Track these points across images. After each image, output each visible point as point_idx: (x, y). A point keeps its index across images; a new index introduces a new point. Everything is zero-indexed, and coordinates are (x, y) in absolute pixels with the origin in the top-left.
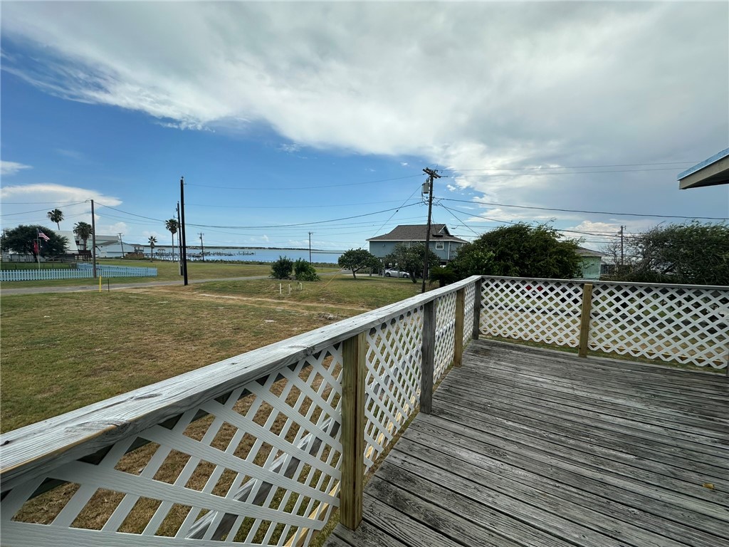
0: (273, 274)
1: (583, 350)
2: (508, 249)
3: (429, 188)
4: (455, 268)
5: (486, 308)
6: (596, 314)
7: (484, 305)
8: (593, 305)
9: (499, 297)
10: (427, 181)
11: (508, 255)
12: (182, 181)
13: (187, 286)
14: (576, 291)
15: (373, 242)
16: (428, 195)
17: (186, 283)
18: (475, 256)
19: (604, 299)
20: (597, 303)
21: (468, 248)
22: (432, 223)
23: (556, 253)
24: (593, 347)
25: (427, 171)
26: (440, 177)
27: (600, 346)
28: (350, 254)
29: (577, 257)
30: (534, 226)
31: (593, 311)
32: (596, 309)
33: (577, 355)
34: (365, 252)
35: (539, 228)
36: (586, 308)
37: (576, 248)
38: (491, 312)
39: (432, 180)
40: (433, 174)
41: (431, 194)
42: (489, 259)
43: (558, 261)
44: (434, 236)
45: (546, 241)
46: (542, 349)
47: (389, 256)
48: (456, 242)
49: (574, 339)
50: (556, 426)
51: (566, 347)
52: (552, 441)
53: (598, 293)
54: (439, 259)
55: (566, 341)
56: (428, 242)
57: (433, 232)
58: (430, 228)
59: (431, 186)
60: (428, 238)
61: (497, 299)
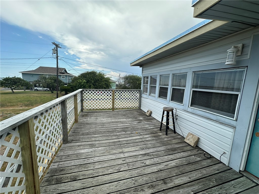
1: (113, 109)
2: (90, 79)
3: (56, 51)
4: (71, 86)
5: (85, 100)
6: (115, 99)
7: (84, 99)
8: (115, 96)
9: (89, 96)
10: (55, 48)
11: (90, 81)
14: (111, 93)
15: (24, 74)
16: (56, 55)
18: (79, 81)
19: (117, 94)
20: (116, 95)
21: (75, 79)
22: (59, 67)
23: (104, 81)
24: (115, 107)
25: (54, 43)
26: (61, 48)
27: (117, 107)
29: (110, 82)
30: (98, 72)
31: (115, 98)
32: (115, 97)
33: (112, 110)
34: (19, 79)
35: (100, 73)
36: (113, 97)
37: (110, 79)
38: (87, 101)
39: (57, 48)
40: (57, 46)
41: (57, 54)
42: (84, 83)
43: (105, 83)
44: (60, 73)
45: (102, 77)
47: (36, 81)
48: (70, 76)
49: (111, 106)
50: (108, 132)
51: (109, 109)
52: (107, 136)
53: (116, 93)
54: (64, 82)
55: (109, 107)
56: (57, 75)
57: (60, 71)
58: (58, 70)
60: (57, 73)
61: (88, 97)
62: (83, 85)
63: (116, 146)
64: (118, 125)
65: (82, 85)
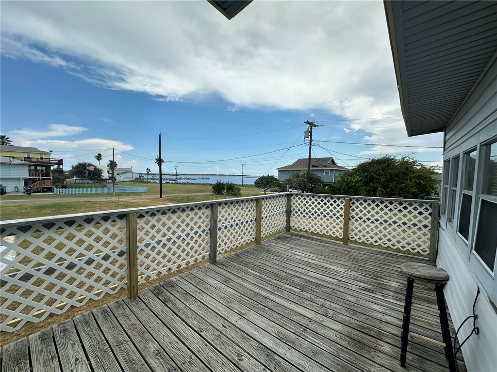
0: (213, 192)
1: (346, 239)
2: (377, 175)
3: (309, 133)
4: (333, 188)
6: (353, 217)
8: (351, 212)
10: (308, 129)
11: (377, 179)
12: (160, 135)
13: (161, 199)
15: (281, 171)
16: (309, 139)
17: (161, 197)
18: (346, 180)
19: (357, 207)
20: (353, 210)
21: (348, 173)
22: (312, 157)
24: (352, 238)
25: (308, 123)
26: (318, 126)
27: (356, 238)
28: (262, 179)
30: (399, 158)
31: (351, 215)
32: (353, 214)
33: (342, 243)
34: (272, 177)
35: (403, 159)
36: (347, 213)
37: (433, 173)
39: (311, 128)
40: (312, 125)
41: (311, 138)
42: (357, 182)
43: (417, 184)
44: (313, 166)
45: (407, 169)
46: (323, 239)
47: (287, 180)
48: (340, 170)
49: (340, 233)
51: (337, 238)
53: (353, 203)
54: (323, 182)
55: (337, 234)
56: (309, 170)
57: (312, 163)
58: (310, 161)
59: (311, 133)
60: (309, 168)
62: (354, 186)
63: (250, 300)
64: (310, 273)
65: (351, 187)
